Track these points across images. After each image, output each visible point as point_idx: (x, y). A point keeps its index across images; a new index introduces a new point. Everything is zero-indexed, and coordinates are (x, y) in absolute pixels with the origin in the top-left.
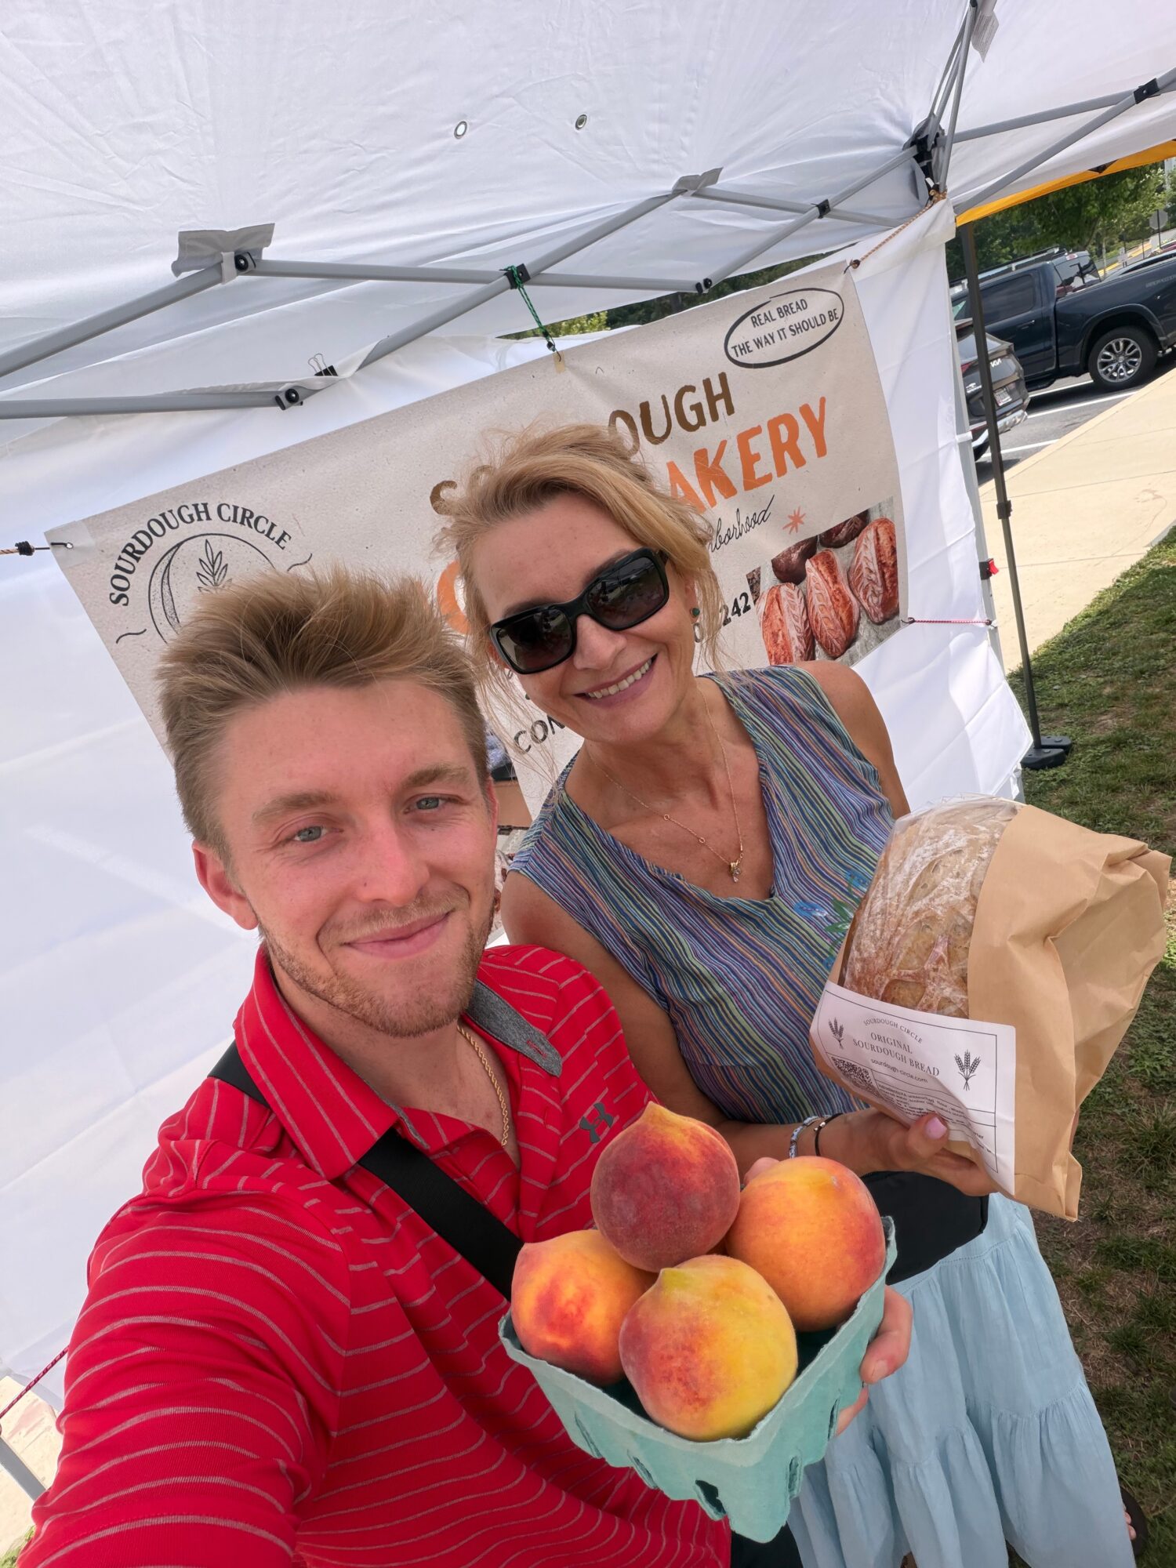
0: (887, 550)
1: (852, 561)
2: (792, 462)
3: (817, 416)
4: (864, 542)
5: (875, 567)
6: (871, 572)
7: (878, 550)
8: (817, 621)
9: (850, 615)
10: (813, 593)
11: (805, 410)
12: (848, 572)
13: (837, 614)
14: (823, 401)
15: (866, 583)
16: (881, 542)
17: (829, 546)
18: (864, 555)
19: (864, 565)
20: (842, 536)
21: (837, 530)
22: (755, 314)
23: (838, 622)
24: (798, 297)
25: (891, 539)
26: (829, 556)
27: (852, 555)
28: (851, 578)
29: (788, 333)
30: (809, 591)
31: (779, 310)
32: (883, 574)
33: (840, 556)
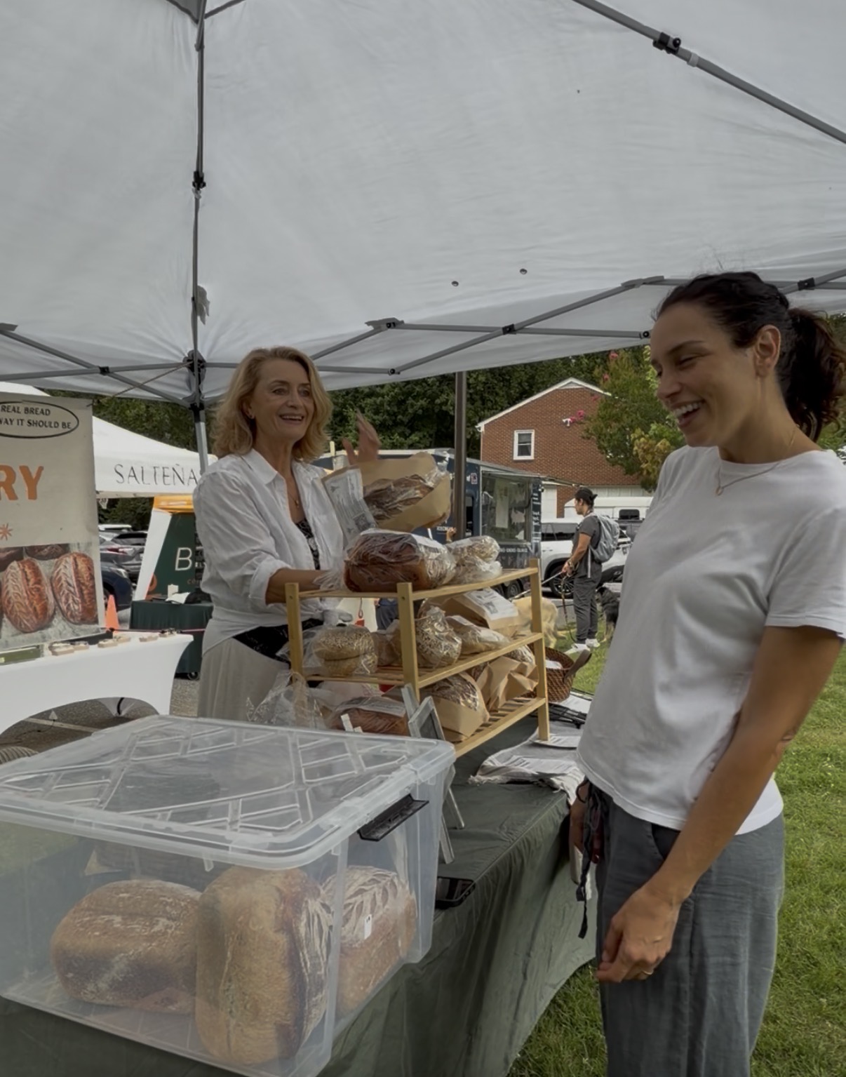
0: (86, 575)
1: (53, 572)
2: (6, 495)
3: (34, 475)
4: (63, 563)
5: (73, 582)
6: (69, 584)
7: (77, 572)
8: (9, 602)
9: (45, 609)
10: (8, 584)
11: (25, 470)
12: (51, 579)
13: (31, 604)
14: (41, 469)
15: (66, 592)
16: (79, 567)
17: (33, 557)
18: (63, 571)
19: (63, 579)
20: (43, 553)
21: (41, 548)
22: (6, 405)
23: (31, 609)
24: (45, 407)
25: (89, 569)
26: (34, 564)
27: (53, 568)
28: (54, 585)
29: (25, 423)
30: (5, 580)
31: (26, 410)
32: (81, 591)
33: (44, 567)
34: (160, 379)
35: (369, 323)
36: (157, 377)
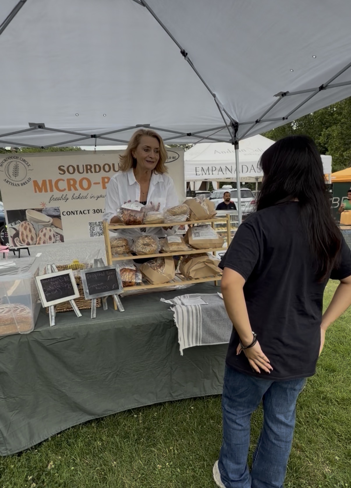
34: (216, 134)
35: (276, 96)
36: (215, 133)
